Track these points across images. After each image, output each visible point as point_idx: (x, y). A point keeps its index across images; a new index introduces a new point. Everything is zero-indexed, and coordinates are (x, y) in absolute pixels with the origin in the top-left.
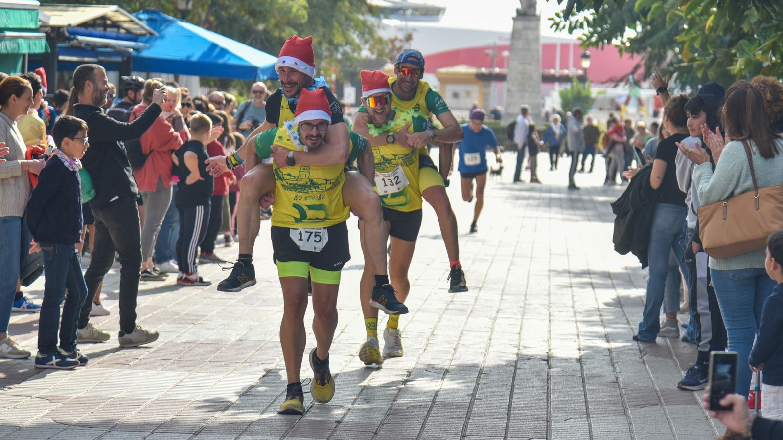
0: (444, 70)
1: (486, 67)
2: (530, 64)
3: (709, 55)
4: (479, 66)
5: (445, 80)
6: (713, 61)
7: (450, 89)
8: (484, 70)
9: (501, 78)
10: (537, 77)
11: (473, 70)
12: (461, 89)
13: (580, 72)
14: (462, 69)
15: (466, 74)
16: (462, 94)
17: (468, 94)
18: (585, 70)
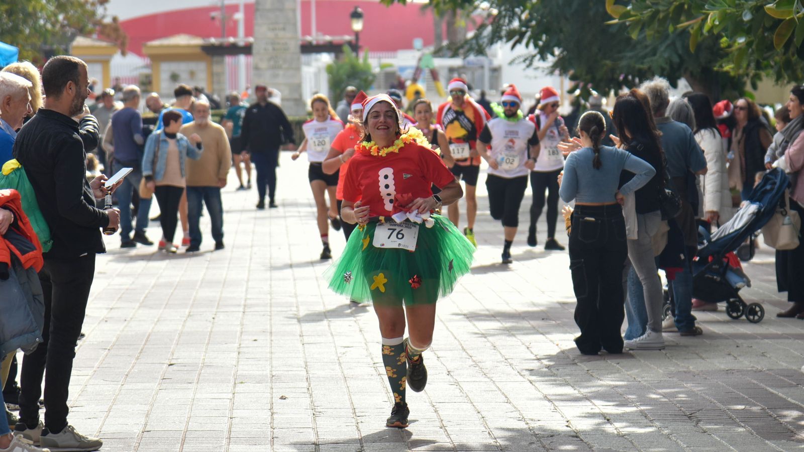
1: (216, 36)
2: (284, 29)
3: (647, 7)
4: (204, 35)
5: (157, 58)
7: (166, 69)
8: (213, 40)
10: (294, 46)
11: (198, 41)
12: (182, 68)
13: (347, 38)
14: (182, 40)
15: (189, 46)
16: (184, 76)
17: (192, 74)
18: (357, 34)
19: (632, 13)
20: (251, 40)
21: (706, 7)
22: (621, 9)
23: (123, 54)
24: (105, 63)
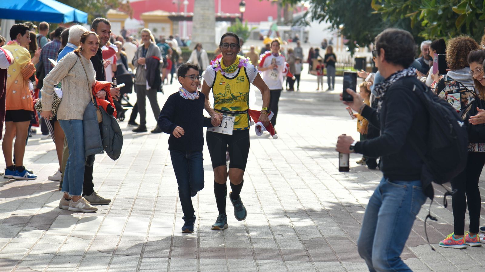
0: (147, 14)
1: (175, 11)
2: (208, 9)
3: (391, 6)
4: (170, 11)
5: (148, 21)
6: (394, 10)
7: (151, 26)
8: (174, 14)
9: (189, 19)
10: (213, 18)
11: (166, 14)
12: (158, 26)
13: (237, 15)
14: (159, 13)
15: (162, 16)
16: (159, 30)
17: (163, 29)
18: (242, 13)
19: (384, 8)
20: (192, 14)
21: (421, 7)
22: (379, 6)
23: (131, 18)
24: (122, 22)
